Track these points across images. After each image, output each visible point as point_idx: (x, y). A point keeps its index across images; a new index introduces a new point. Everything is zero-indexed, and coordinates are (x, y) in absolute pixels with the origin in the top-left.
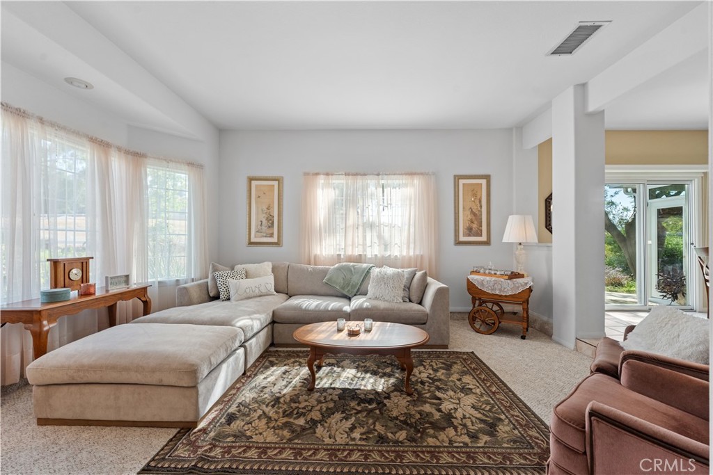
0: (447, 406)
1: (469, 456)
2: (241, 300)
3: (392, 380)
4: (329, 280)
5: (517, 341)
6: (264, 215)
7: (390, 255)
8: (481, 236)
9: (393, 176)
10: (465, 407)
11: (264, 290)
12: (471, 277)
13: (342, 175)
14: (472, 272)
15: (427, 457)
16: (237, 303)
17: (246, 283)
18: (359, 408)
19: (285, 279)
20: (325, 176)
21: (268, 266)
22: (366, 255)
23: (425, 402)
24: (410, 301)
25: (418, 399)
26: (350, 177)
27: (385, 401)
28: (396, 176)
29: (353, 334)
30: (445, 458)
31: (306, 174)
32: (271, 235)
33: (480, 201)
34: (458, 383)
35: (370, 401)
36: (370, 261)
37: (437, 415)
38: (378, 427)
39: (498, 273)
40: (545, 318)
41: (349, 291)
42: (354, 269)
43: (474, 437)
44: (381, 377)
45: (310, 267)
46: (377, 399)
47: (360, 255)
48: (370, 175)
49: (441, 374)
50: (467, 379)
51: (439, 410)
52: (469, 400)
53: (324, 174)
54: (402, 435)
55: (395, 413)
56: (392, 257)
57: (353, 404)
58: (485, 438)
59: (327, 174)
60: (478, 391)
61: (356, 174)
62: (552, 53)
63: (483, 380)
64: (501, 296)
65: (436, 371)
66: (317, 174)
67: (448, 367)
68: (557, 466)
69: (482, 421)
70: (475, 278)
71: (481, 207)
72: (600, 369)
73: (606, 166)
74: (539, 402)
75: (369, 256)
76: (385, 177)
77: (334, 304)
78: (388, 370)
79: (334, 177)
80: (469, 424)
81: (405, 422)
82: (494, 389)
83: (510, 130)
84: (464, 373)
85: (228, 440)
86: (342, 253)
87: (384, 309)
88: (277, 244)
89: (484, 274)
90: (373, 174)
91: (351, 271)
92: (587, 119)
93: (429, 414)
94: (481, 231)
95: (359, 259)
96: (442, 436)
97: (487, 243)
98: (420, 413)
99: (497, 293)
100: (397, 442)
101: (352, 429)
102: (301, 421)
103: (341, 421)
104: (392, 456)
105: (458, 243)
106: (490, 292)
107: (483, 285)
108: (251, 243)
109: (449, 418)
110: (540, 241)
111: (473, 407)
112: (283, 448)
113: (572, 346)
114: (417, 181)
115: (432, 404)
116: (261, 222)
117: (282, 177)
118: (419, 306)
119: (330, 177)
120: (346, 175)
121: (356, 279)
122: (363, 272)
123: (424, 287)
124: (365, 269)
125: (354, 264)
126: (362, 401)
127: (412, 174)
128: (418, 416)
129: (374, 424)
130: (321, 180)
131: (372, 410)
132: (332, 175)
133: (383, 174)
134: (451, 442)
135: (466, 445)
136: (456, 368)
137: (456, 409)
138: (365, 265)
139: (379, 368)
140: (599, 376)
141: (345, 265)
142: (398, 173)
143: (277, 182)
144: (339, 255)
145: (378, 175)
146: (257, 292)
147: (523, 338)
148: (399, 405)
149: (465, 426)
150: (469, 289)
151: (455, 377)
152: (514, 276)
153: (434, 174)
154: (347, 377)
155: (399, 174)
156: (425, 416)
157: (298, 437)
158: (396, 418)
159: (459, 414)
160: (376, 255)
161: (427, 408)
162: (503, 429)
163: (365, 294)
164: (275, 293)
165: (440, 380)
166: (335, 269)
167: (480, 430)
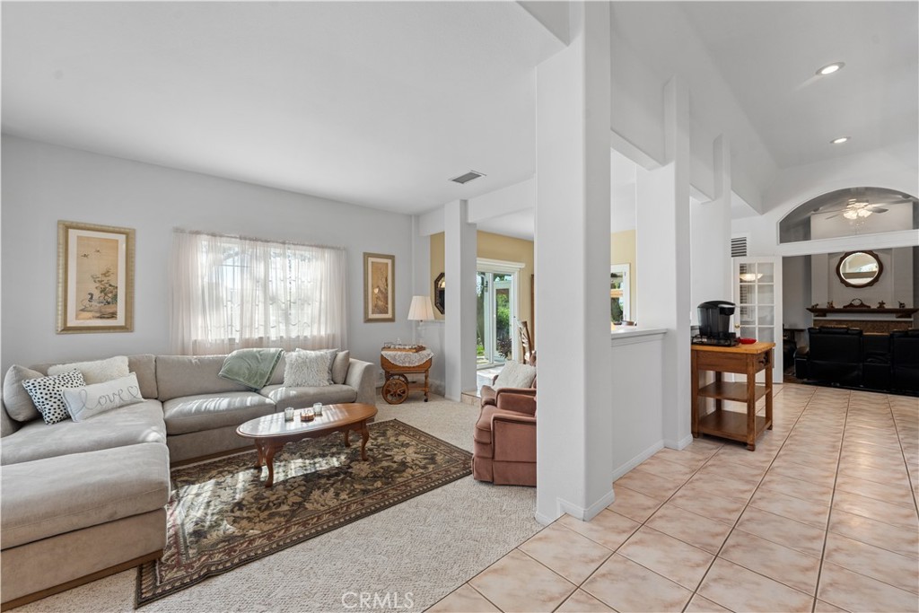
0: (398, 458)
1: (427, 478)
2: (93, 416)
3: (343, 458)
4: (228, 371)
5: (423, 404)
6: (98, 285)
7: (298, 336)
8: (387, 313)
9: (301, 247)
10: (411, 454)
11: (127, 397)
12: (383, 353)
13: (236, 238)
14: (384, 349)
15: (403, 488)
16: (85, 421)
17: (95, 391)
18: (331, 482)
19: (154, 377)
20: (210, 237)
21: (122, 362)
22: (268, 338)
23: (382, 461)
24: (335, 383)
25: (374, 461)
26: (247, 242)
27: (350, 470)
28: (304, 248)
29: (307, 419)
30: (414, 484)
31: (179, 231)
32: (113, 315)
33: (386, 280)
34: (397, 442)
35: (337, 475)
36: (275, 344)
37: (395, 465)
38: (356, 486)
39: (407, 347)
40: (438, 382)
41: (256, 382)
42: (261, 355)
43: (425, 467)
44: (331, 457)
45: (194, 359)
46: (342, 471)
47: (261, 338)
48: (273, 242)
49: (380, 440)
50: (402, 438)
51: (395, 462)
52: (410, 451)
53: (208, 234)
54: (379, 484)
55: (363, 475)
56: (301, 338)
57: (323, 481)
58: (431, 467)
59: (214, 235)
60: (413, 443)
61: (256, 240)
62: (454, 180)
63: (413, 436)
64: (410, 368)
65: (375, 439)
66: (198, 233)
67: (384, 434)
68: (478, 457)
69: (425, 459)
70: (387, 354)
71: (387, 285)
72: (487, 403)
73: (478, 259)
74: (452, 438)
75: (273, 338)
76: (292, 246)
77: (251, 399)
78: (334, 450)
79: (224, 239)
80: (418, 463)
81: (375, 477)
82: (423, 439)
83: (410, 216)
84: (397, 435)
85: (219, 546)
86: (237, 337)
87: (314, 395)
88: (126, 328)
89: (395, 349)
90: (277, 242)
91: (257, 358)
92: (467, 227)
93: (388, 467)
94: (387, 308)
95: (260, 342)
96: (405, 474)
97: (392, 320)
98: (382, 468)
99: (407, 365)
100: (377, 489)
101: (337, 495)
102: (285, 508)
103: (323, 494)
104: (380, 496)
105: (368, 320)
106: (401, 365)
107: (395, 359)
108: (67, 329)
109: (403, 464)
110: (436, 318)
111: (415, 453)
112: (287, 528)
113: (459, 400)
114: (328, 254)
115: (386, 460)
116: (92, 295)
117: (134, 230)
118: (344, 386)
119: (218, 238)
120: (241, 238)
121: (266, 367)
122: (273, 357)
123: (348, 367)
124: (274, 354)
125: (259, 349)
126: (329, 477)
127: (322, 247)
128: (382, 471)
129: (352, 485)
130: (204, 241)
131: (343, 480)
132: (221, 236)
133: (289, 244)
134: (412, 475)
135: (422, 473)
136: (389, 433)
137: (405, 458)
138: (273, 350)
139: (324, 451)
140: (487, 407)
141: (248, 352)
142: (307, 243)
143: (124, 236)
144: (231, 340)
145: (284, 243)
146: (117, 401)
147: (426, 401)
148: (362, 468)
149: (416, 465)
150: (382, 365)
151: (392, 439)
152: (420, 349)
153: (345, 249)
154: (294, 468)
155: (308, 245)
156: (386, 469)
157: (293, 516)
158: (367, 477)
159: (409, 459)
160: (282, 337)
161: (385, 464)
162: (439, 458)
163: (281, 383)
164: (143, 399)
165: (382, 444)
166: (233, 358)
167: (426, 463)
